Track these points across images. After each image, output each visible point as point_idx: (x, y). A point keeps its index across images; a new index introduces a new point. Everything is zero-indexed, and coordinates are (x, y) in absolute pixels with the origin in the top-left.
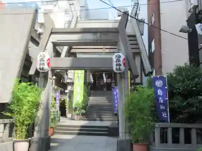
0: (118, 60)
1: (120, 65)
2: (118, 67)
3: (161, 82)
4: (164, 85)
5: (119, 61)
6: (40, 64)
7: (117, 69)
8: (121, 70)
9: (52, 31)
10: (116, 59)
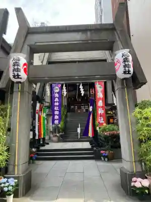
0: (126, 60)
2: (127, 69)
6: (14, 70)
7: (125, 73)
8: (130, 74)
9: (29, 31)
10: (124, 57)
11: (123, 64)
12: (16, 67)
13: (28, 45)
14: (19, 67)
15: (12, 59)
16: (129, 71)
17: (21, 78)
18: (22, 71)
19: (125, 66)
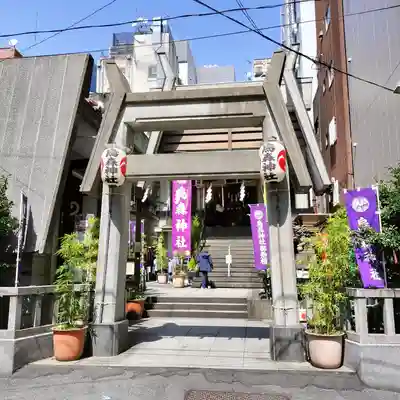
0: (268, 157)
2: (268, 172)
3: (365, 201)
4: (373, 207)
5: (271, 158)
6: (108, 171)
7: (266, 177)
9: (127, 100)
11: (263, 164)
12: (111, 166)
13: (125, 123)
14: (115, 167)
17: (117, 182)
18: (119, 170)
19: (265, 168)
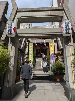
0: (67, 26)
1: (69, 29)
2: (68, 31)
7: (67, 33)
8: (70, 33)
9: (18, 11)
10: (66, 25)
11: (65, 29)
12: (10, 29)
13: (17, 18)
14: (12, 29)
15: (8, 24)
16: (69, 32)
17: (12, 35)
19: (66, 30)
